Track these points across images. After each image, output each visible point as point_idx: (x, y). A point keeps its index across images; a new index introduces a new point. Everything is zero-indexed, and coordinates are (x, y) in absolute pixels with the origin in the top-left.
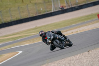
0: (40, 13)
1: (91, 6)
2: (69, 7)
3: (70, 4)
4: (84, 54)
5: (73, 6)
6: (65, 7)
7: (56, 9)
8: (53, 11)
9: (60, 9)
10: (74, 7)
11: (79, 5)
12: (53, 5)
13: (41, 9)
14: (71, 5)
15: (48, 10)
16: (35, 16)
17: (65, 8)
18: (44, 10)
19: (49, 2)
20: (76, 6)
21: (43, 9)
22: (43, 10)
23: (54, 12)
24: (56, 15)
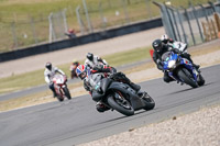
0: (23, 44)
1: (136, 31)
2: (86, 33)
3: (89, 26)
4: (120, 136)
5: (96, 31)
6: (79, 32)
7: (57, 36)
8: (50, 41)
9: (67, 38)
10: (98, 34)
11: (108, 29)
12: (51, 28)
13: (26, 36)
14: (92, 28)
15: (40, 38)
16: (10, 50)
17: (78, 35)
18: (31, 38)
19: (42, 21)
20: (102, 30)
21: (29, 36)
22: (28, 38)
23: (53, 44)
24: (53, 50)
